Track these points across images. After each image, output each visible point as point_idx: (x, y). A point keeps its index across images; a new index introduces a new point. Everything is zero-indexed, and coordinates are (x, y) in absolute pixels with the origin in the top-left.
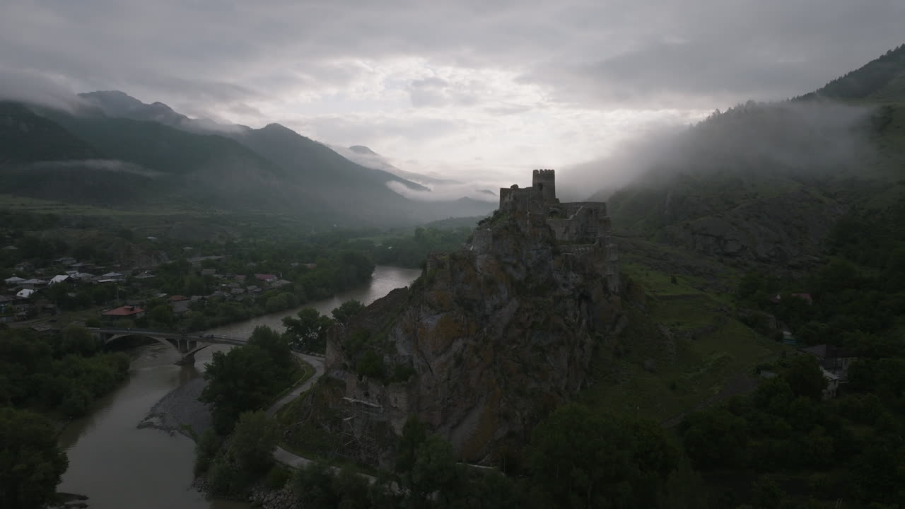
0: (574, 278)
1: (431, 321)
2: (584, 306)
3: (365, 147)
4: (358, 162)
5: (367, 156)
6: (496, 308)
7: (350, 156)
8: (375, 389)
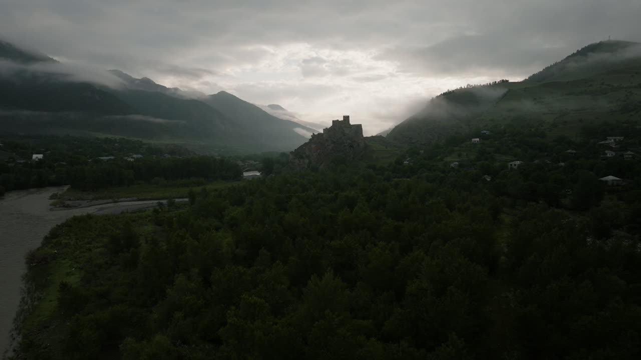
0: (349, 141)
1: (313, 146)
2: (352, 149)
3: (278, 105)
4: (275, 115)
5: (280, 111)
6: (328, 145)
7: (269, 111)
8: (301, 161)
